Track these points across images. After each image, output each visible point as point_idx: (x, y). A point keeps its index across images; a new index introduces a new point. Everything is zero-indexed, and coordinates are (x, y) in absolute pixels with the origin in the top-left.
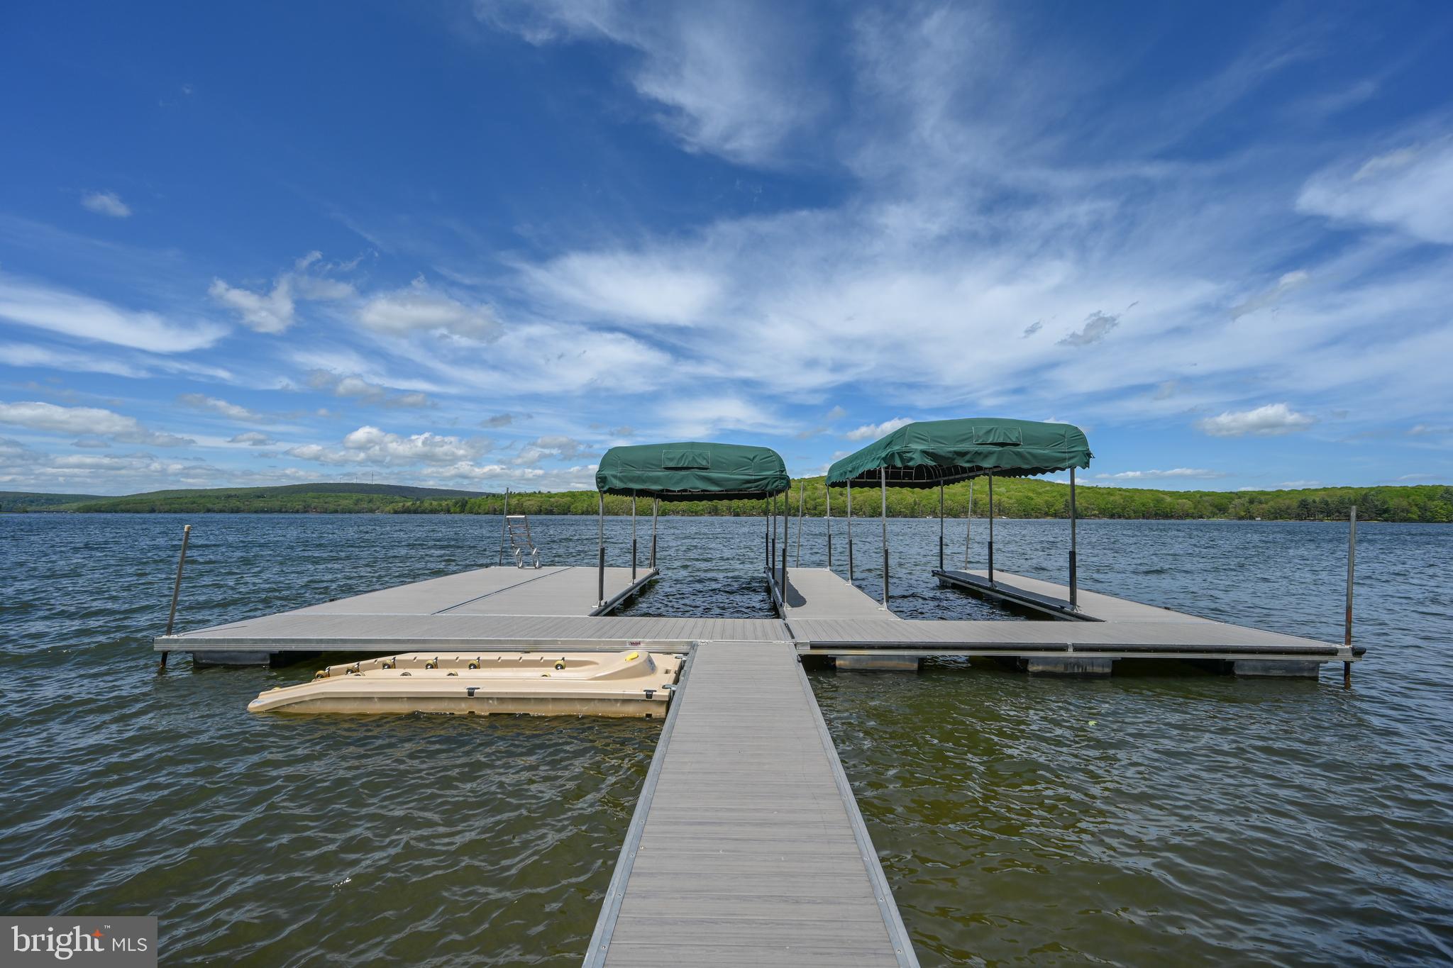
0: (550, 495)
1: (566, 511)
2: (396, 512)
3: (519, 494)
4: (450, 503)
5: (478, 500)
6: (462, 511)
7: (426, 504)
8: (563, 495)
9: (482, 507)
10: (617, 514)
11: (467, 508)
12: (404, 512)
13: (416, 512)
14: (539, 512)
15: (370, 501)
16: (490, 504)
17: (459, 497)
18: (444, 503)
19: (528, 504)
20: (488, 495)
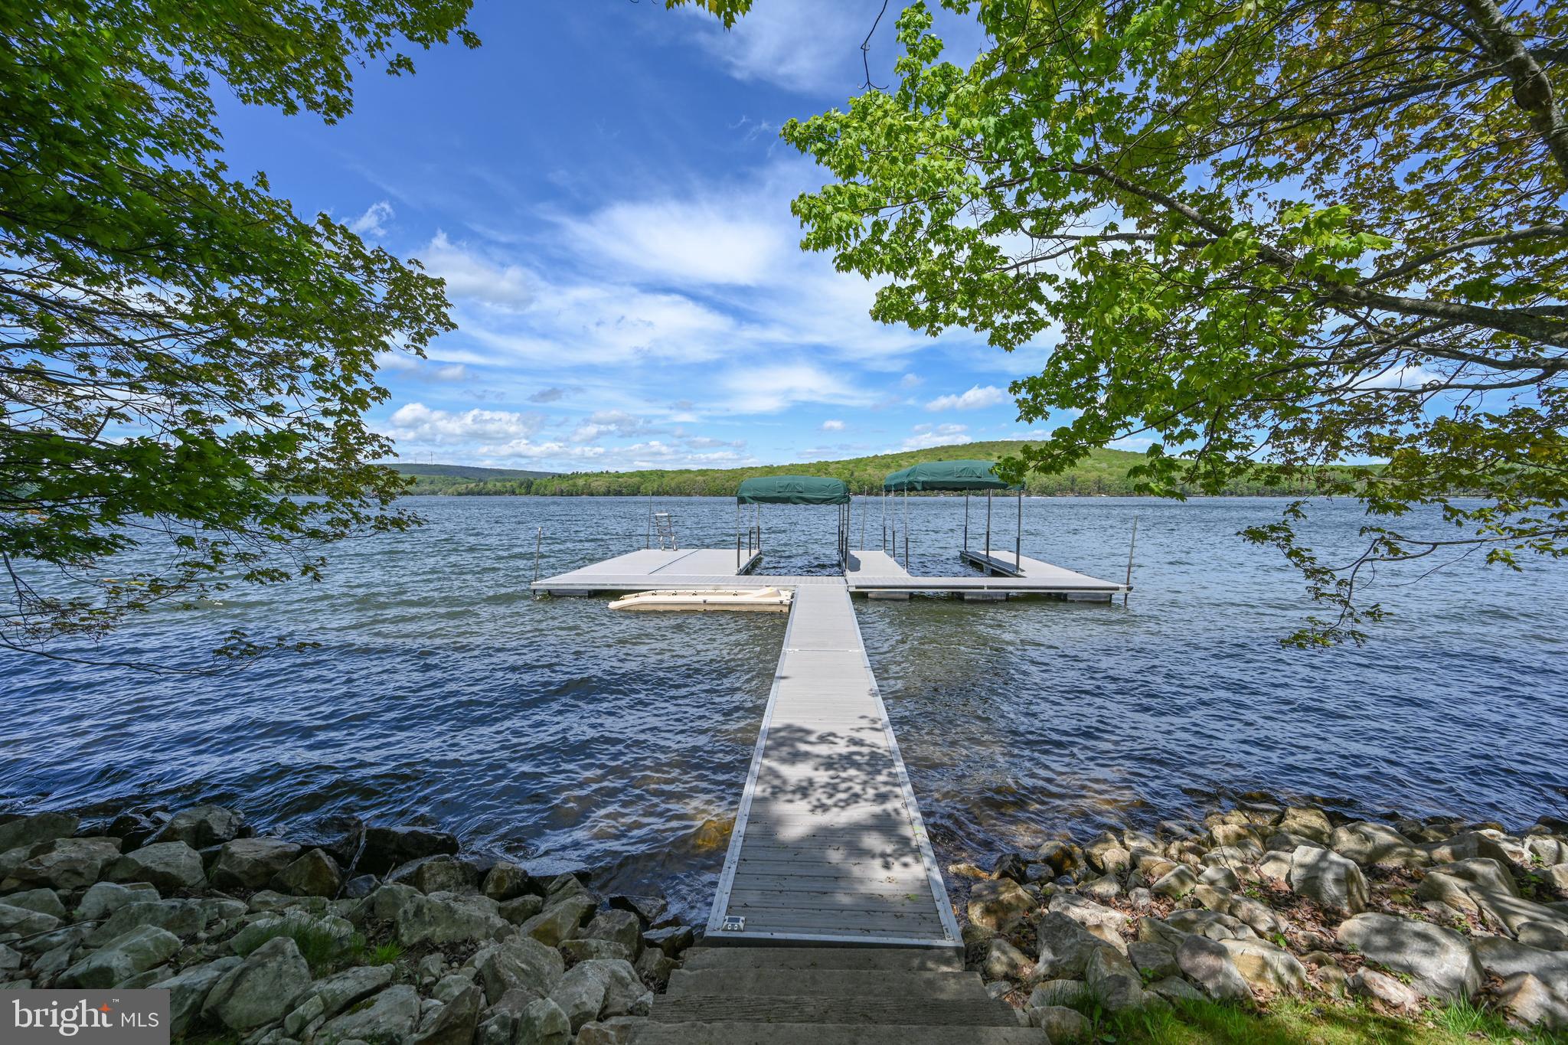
0: (618, 475)
1: (635, 492)
2: (460, 494)
3: (586, 474)
4: (515, 484)
5: (544, 481)
6: (528, 493)
7: (490, 486)
8: (632, 475)
9: (549, 489)
10: (689, 495)
11: (534, 488)
12: (467, 494)
13: (479, 494)
14: (607, 493)
15: (432, 483)
16: (556, 485)
17: (522, 478)
18: (508, 484)
19: (598, 484)
20: (554, 475)
